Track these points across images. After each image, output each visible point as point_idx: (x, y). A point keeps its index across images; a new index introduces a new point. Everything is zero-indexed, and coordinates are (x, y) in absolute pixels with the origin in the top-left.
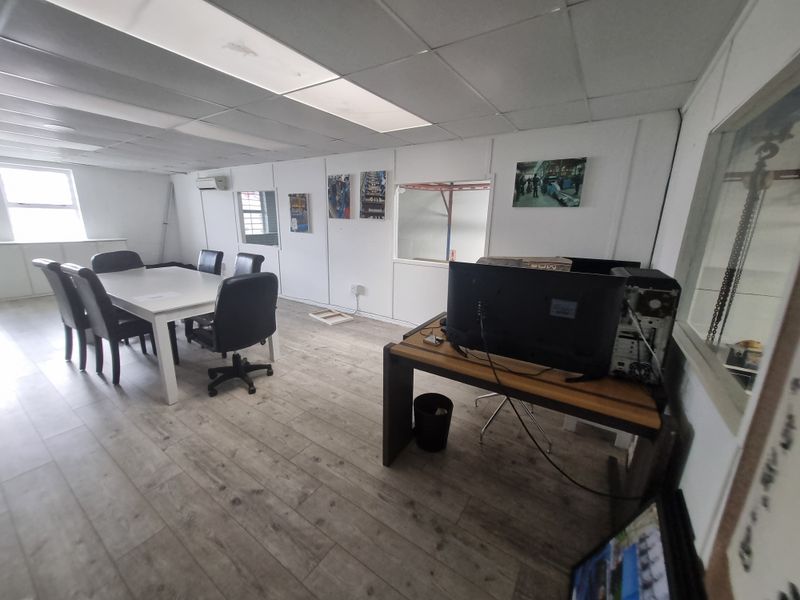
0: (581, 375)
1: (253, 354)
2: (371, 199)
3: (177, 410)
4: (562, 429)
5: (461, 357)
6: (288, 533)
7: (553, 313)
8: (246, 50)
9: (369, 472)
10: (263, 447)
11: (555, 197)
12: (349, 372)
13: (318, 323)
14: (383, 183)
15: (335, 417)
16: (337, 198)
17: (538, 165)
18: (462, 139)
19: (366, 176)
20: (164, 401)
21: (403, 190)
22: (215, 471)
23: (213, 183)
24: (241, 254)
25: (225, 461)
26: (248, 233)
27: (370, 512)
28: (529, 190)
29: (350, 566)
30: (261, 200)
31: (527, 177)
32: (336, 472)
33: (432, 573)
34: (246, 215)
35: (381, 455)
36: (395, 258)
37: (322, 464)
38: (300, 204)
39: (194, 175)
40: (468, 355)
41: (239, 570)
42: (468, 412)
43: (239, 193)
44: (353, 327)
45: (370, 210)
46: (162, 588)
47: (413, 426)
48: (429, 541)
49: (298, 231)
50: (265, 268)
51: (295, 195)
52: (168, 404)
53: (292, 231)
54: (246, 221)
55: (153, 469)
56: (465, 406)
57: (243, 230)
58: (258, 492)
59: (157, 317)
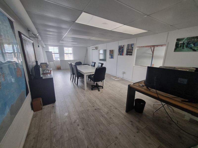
0: (187, 100)
1: (100, 83)
2: (129, 51)
3: (86, 91)
4: (184, 119)
5: (148, 90)
6: (104, 118)
7: (179, 82)
8: (105, 24)
9: (122, 112)
10: (101, 102)
11: (191, 48)
12: (120, 91)
13: (113, 79)
14: (133, 47)
15: (115, 99)
16: (120, 51)
17: (185, 39)
18: (157, 34)
19: (128, 45)
20: (84, 89)
21: (138, 48)
22: (92, 103)
23: (94, 48)
24: (99, 63)
25: (94, 102)
26: (100, 58)
27: (122, 120)
28: (181, 46)
29: (116, 128)
30: (103, 51)
31: (180, 43)
32: (115, 110)
33: (135, 136)
34: (100, 55)
35: (125, 109)
36: (134, 65)
37: (112, 108)
38: (112, 52)
39: (91, 47)
40: (151, 90)
41: (95, 120)
42: (151, 107)
43: (99, 50)
44: (121, 81)
45: (128, 53)
46: (84, 118)
47: (134, 106)
48: (135, 130)
49: (110, 58)
50: (103, 66)
51: (111, 50)
52: (85, 90)
53: (109, 58)
54: (100, 56)
55: (83, 100)
56: (150, 105)
57: (99, 58)
58: (99, 109)
59: (85, 74)
